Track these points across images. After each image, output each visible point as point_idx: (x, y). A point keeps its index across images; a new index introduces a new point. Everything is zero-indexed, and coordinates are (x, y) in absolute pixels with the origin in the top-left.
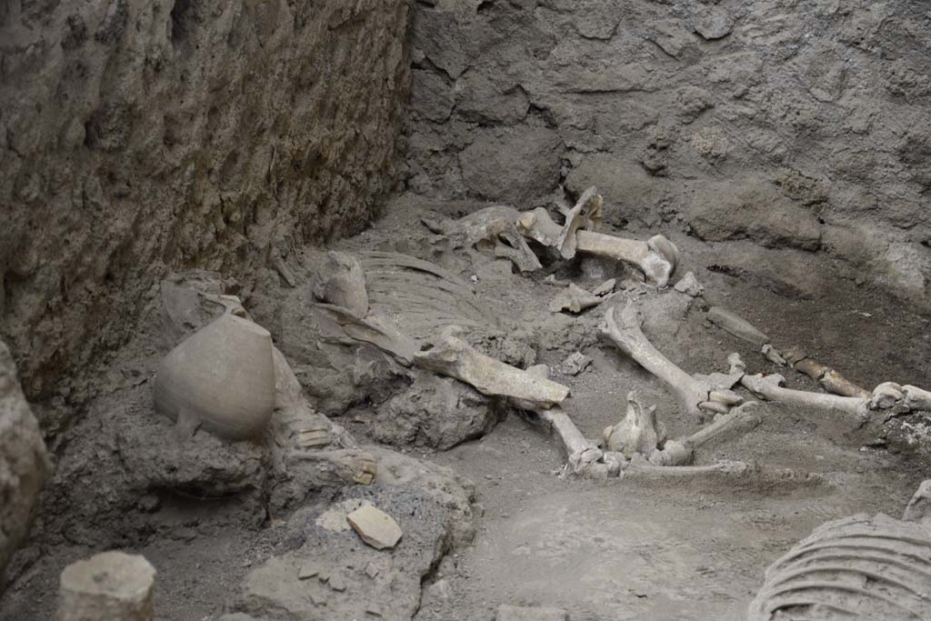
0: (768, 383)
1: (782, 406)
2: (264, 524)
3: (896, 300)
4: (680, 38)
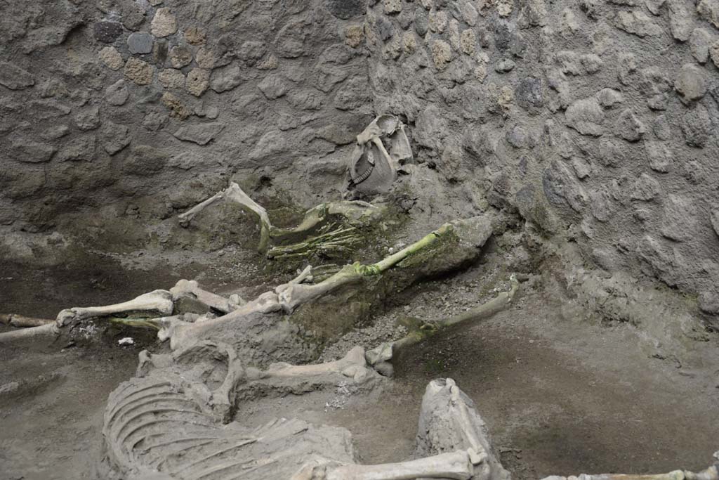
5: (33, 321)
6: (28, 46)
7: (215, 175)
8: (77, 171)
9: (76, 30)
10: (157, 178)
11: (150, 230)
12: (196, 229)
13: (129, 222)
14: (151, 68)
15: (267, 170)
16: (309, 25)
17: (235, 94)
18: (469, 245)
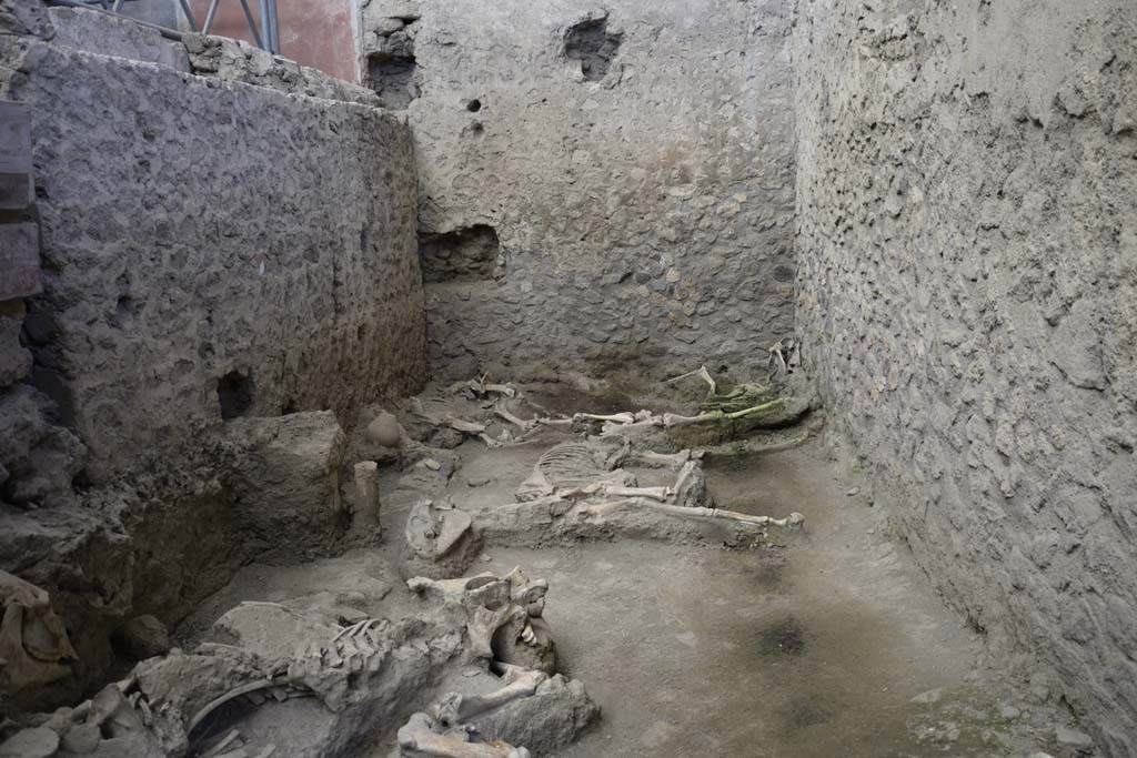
0: (547, 420)
1: (550, 426)
2: (402, 470)
3: (582, 394)
4: (508, 324)
5: (567, 417)
6: (602, 282)
7: (694, 361)
8: (619, 349)
9: (628, 276)
10: (661, 358)
11: (652, 386)
12: (677, 389)
13: (642, 380)
14: (664, 298)
15: (726, 362)
16: (759, 283)
17: (710, 317)
18: (790, 412)
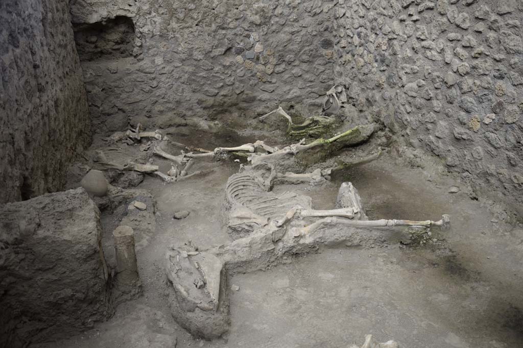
5: (207, 151)
6: (212, 55)
7: (273, 104)
8: (225, 100)
9: (229, 49)
10: (253, 104)
11: (249, 122)
12: (265, 123)
13: (242, 119)
14: (253, 64)
15: (293, 103)
16: (312, 50)
17: (283, 74)
18: (364, 135)
